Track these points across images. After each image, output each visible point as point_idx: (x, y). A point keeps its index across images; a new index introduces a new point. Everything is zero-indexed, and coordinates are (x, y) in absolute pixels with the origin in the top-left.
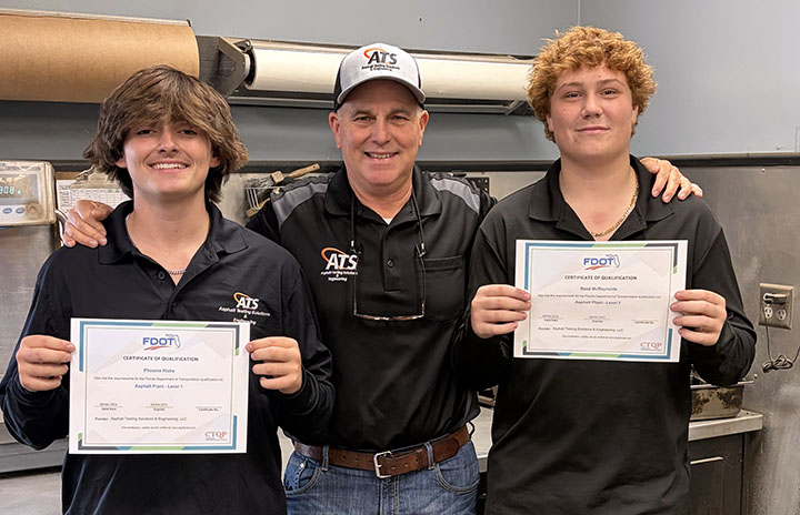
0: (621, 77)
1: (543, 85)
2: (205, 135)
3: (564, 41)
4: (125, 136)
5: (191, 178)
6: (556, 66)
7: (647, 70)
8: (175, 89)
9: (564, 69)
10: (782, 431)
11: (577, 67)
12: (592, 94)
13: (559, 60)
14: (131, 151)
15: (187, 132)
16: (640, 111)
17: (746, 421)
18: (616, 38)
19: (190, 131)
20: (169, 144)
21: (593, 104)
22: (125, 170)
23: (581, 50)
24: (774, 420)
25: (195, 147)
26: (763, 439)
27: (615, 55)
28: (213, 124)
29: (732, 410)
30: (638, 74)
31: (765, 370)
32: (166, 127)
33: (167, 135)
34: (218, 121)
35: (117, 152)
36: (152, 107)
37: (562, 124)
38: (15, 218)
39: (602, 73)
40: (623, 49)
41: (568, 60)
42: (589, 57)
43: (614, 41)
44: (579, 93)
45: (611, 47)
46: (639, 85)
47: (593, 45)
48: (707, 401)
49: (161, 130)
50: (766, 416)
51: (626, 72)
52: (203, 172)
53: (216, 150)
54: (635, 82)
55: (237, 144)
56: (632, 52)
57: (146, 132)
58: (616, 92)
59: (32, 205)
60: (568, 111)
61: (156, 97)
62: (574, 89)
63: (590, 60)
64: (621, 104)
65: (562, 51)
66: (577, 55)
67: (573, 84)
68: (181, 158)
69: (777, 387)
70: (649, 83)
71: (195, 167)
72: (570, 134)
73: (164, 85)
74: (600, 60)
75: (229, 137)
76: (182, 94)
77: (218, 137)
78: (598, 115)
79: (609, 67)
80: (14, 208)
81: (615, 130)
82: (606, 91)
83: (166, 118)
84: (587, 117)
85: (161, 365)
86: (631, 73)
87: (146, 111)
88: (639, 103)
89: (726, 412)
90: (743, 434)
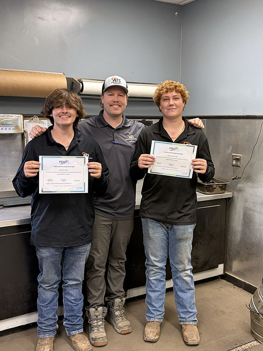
0: (179, 94)
1: (158, 97)
2: (75, 108)
3: (164, 85)
4: (53, 108)
5: (70, 121)
6: (161, 92)
7: (187, 92)
8: (67, 95)
9: (163, 92)
10: (238, 197)
11: (167, 92)
12: (171, 99)
13: (162, 90)
14: (55, 112)
15: (70, 107)
16: (185, 104)
17: (227, 194)
18: (178, 84)
19: (71, 107)
20: (65, 111)
21: (172, 102)
22: (52, 117)
23: (168, 87)
24: (236, 195)
25: (72, 112)
26: (232, 200)
27: (178, 88)
28: (77, 105)
29: (223, 191)
30: (184, 93)
31: (233, 179)
32: (64, 106)
33: (65, 108)
34: (79, 104)
35: (50, 112)
36: (61, 100)
37: (163, 107)
38: (12, 131)
39: (174, 93)
40: (180, 86)
41: (165, 90)
42: (170, 89)
43: (177, 85)
44: (168, 99)
45: (176, 86)
46: (185, 97)
47: (171, 86)
48: (215, 188)
49: (63, 107)
50: (233, 193)
51: (181, 93)
52: (74, 119)
53: (78, 112)
54: (183, 96)
55: (84, 110)
56: (183, 87)
57: (59, 107)
58: (178, 98)
59: (17, 127)
60: (165, 104)
61: (61, 98)
62: (166, 98)
63: (171, 90)
64: (179, 102)
65: (163, 87)
66: (167, 88)
67: (166, 97)
68: (68, 115)
69: (237, 185)
70: (187, 96)
71: (72, 117)
72: (166, 110)
73: (64, 94)
74: (173, 90)
75: (82, 108)
76: (69, 96)
77: (79, 109)
78: (173, 105)
79: (176, 92)
80: (12, 128)
81: (178, 109)
82: (175, 98)
83: (64, 103)
84: (170, 106)
85: (64, 168)
86: (182, 93)
87: (58, 102)
88: (184, 101)
89: (221, 192)
90: (226, 198)
